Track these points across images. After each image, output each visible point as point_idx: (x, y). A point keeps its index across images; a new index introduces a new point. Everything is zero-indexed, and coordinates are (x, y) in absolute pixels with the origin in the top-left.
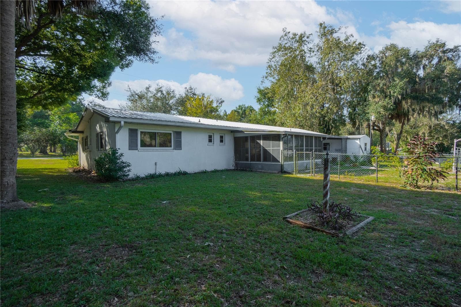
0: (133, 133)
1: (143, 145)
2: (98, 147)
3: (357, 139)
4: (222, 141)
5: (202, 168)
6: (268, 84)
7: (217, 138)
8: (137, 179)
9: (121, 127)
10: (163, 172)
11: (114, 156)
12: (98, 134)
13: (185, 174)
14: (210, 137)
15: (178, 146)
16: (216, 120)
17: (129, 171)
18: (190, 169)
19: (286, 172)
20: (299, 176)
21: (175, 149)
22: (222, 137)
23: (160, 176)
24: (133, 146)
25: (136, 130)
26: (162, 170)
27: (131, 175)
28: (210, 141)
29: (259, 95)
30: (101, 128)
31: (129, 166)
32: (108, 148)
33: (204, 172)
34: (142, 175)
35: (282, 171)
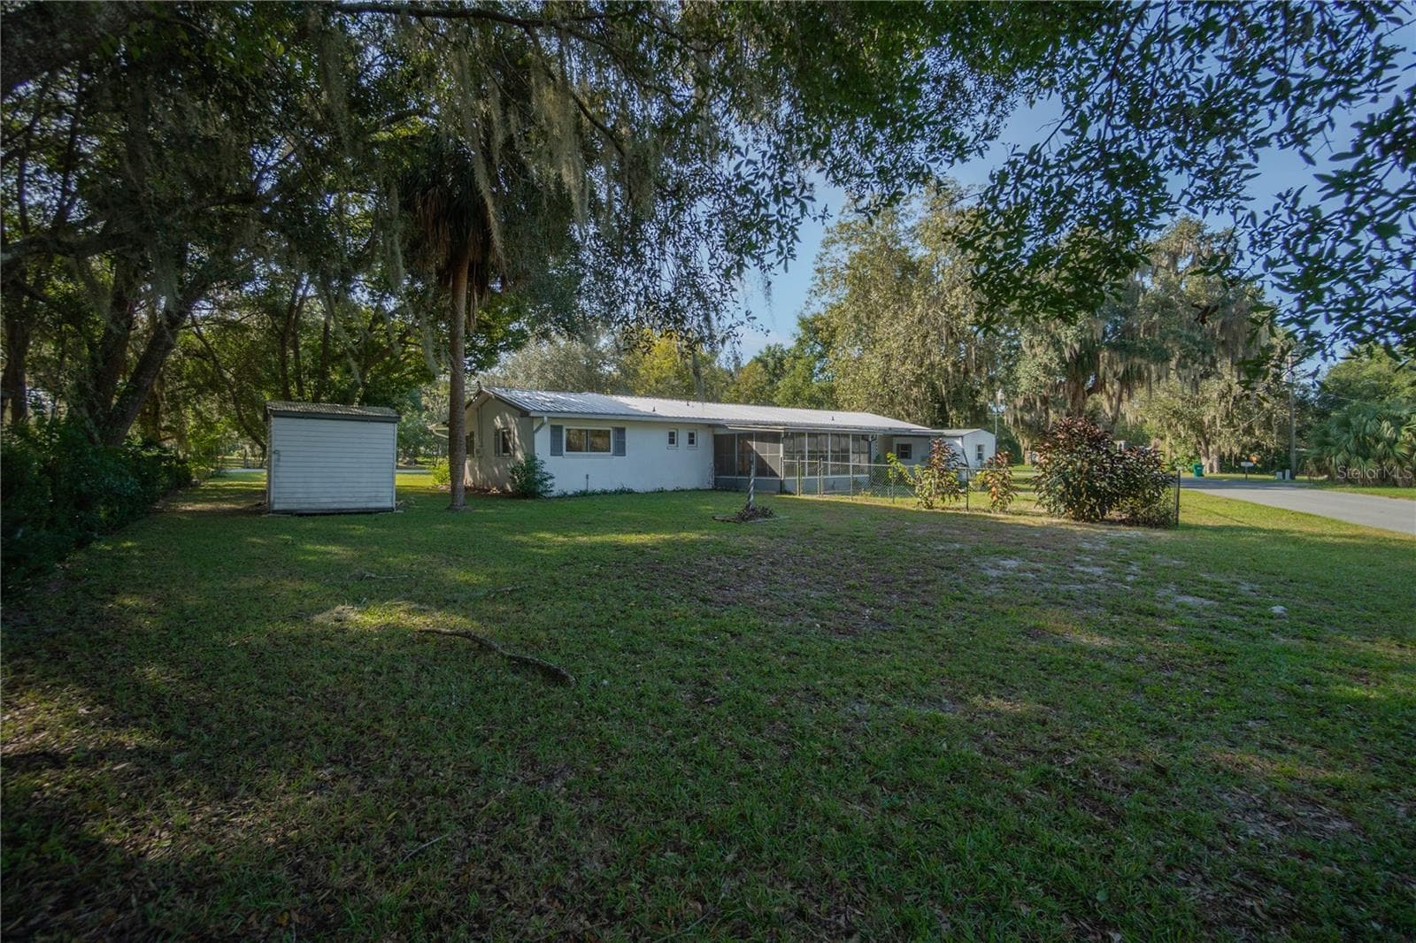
0: (556, 431)
1: (570, 448)
2: (497, 452)
3: (957, 437)
4: (691, 442)
5: (658, 486)
6: (818, 308)
7: (683, 437)
8: (564, 496)
9: (543, 424)
10: (598, 489)
11: (531, 465)
12: (497, 432)
13: (630, 492)
14: (672, 434)
15: (621, 450)
16: (684, 403)
17: (552, 485)
18: (638, 487)
19: (786, 493)
20: (802, 497)
21: (615, 454)
22: (691, 435)
23: (594, 493)
24: (556, 450)
25: (561, 427)
26: (596, 485)
27: (556, 491)
28: (672, 441)
29: (800, 332)
30: (505, 422)
31: (551, 477)
32: (519, 455)
33: (661, 491)
34: (570, 493)
35: (783, 491)
